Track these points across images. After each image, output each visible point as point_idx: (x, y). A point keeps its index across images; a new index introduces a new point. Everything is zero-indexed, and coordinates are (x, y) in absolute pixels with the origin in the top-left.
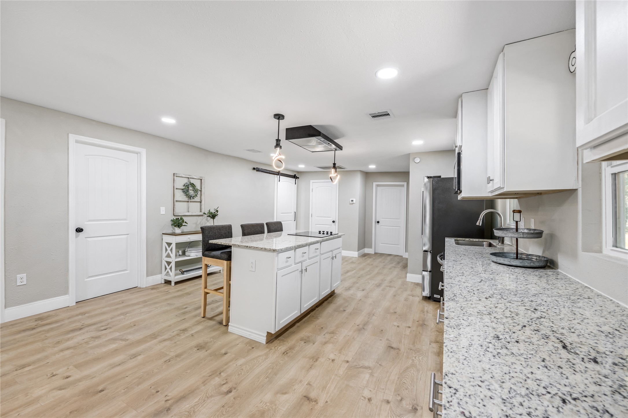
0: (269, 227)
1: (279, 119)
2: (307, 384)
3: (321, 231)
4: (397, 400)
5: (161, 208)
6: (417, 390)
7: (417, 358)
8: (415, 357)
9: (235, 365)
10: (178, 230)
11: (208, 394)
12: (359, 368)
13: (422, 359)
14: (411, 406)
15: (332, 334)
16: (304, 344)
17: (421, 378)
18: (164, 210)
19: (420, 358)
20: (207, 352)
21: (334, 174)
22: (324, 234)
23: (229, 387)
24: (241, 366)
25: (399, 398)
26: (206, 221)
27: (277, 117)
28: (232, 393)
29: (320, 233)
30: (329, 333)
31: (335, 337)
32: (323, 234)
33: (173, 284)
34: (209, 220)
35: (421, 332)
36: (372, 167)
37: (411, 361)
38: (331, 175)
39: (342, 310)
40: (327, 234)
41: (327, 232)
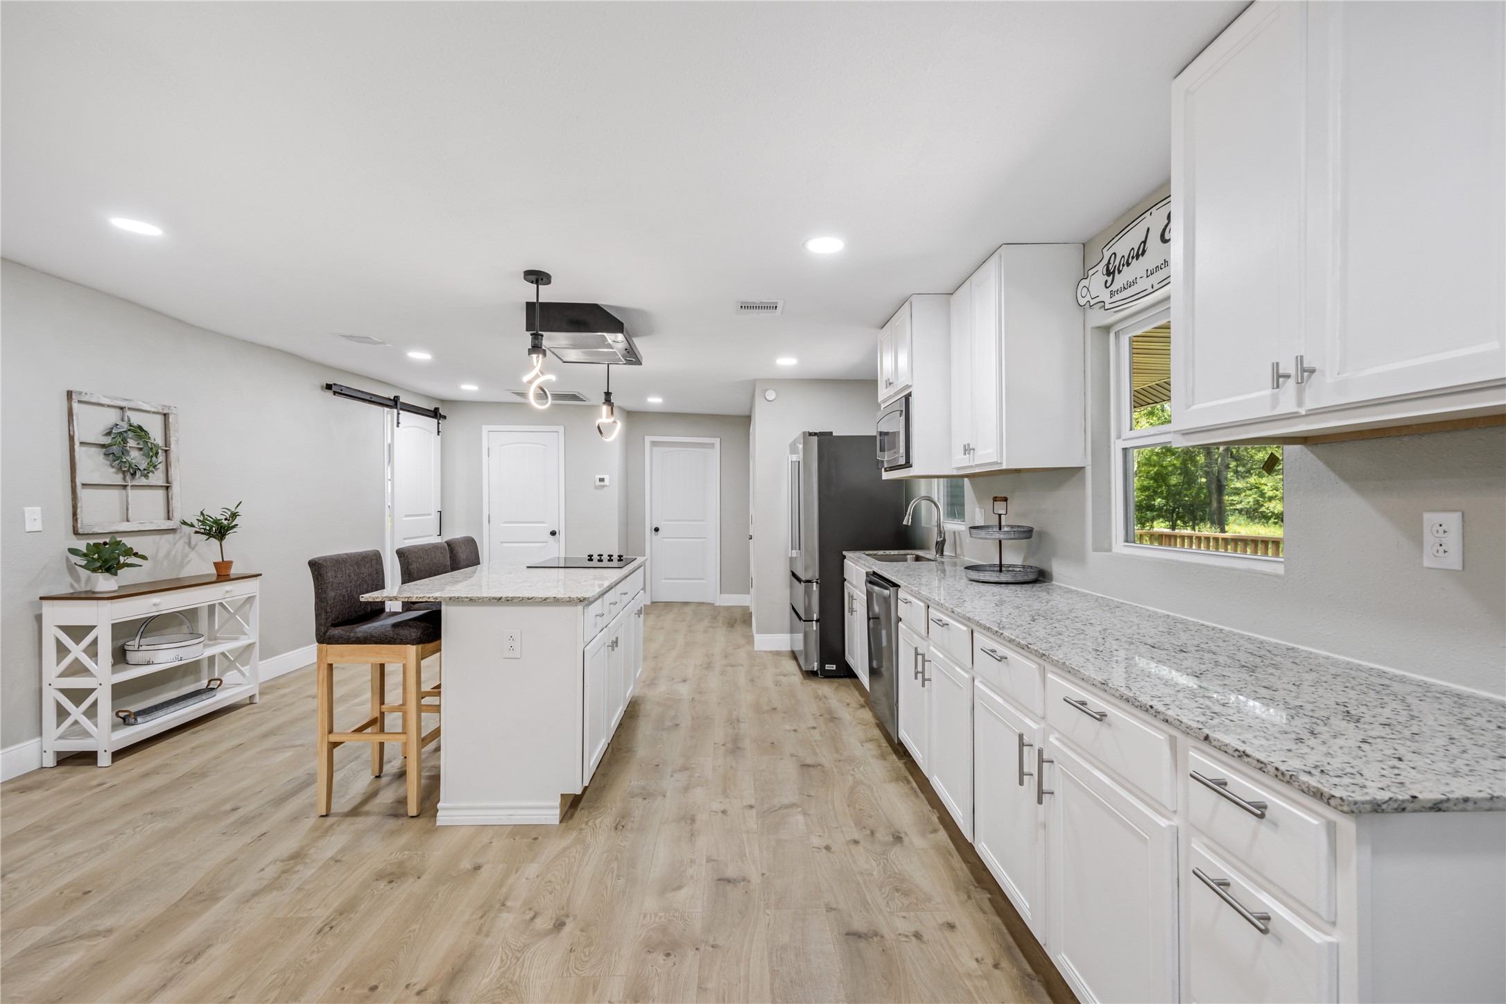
0: (454, 552)
1: (537, 283)
2: (707, 862)
3: (592, 556)
4: (867, 835)
5: (27, 509)
6: (884, 813)
7: (856, 769)
8: (853, 770)
9: (524, 880)
10: (104, 583)
11: (512, 946)
12: (778, 809)
13: (864, 769)
14: (891, 837)
15: (687, 772)
16: (646, 802)
17: (880, 796)
18: (38, 517)
19: (861, 769)
20: (421, 880)
21: (607, 417)
22: (602, 561)
23: (551, 918)
24: (539, 878)
25: (868, 832)
26: (187, 547)
27: (533, 278)
28: (567, 925)
29: (592, 560)
30: (680, 771)
31: (697, 775)
32: (600, 560)
33: (104, 760)
34: (196, 545)
35: (837, 731)
36: (655, 401)
37: (850, 778)
38: (599, 421)
39: (671, 724)
40: (609, 560)
41: (610, 556)
